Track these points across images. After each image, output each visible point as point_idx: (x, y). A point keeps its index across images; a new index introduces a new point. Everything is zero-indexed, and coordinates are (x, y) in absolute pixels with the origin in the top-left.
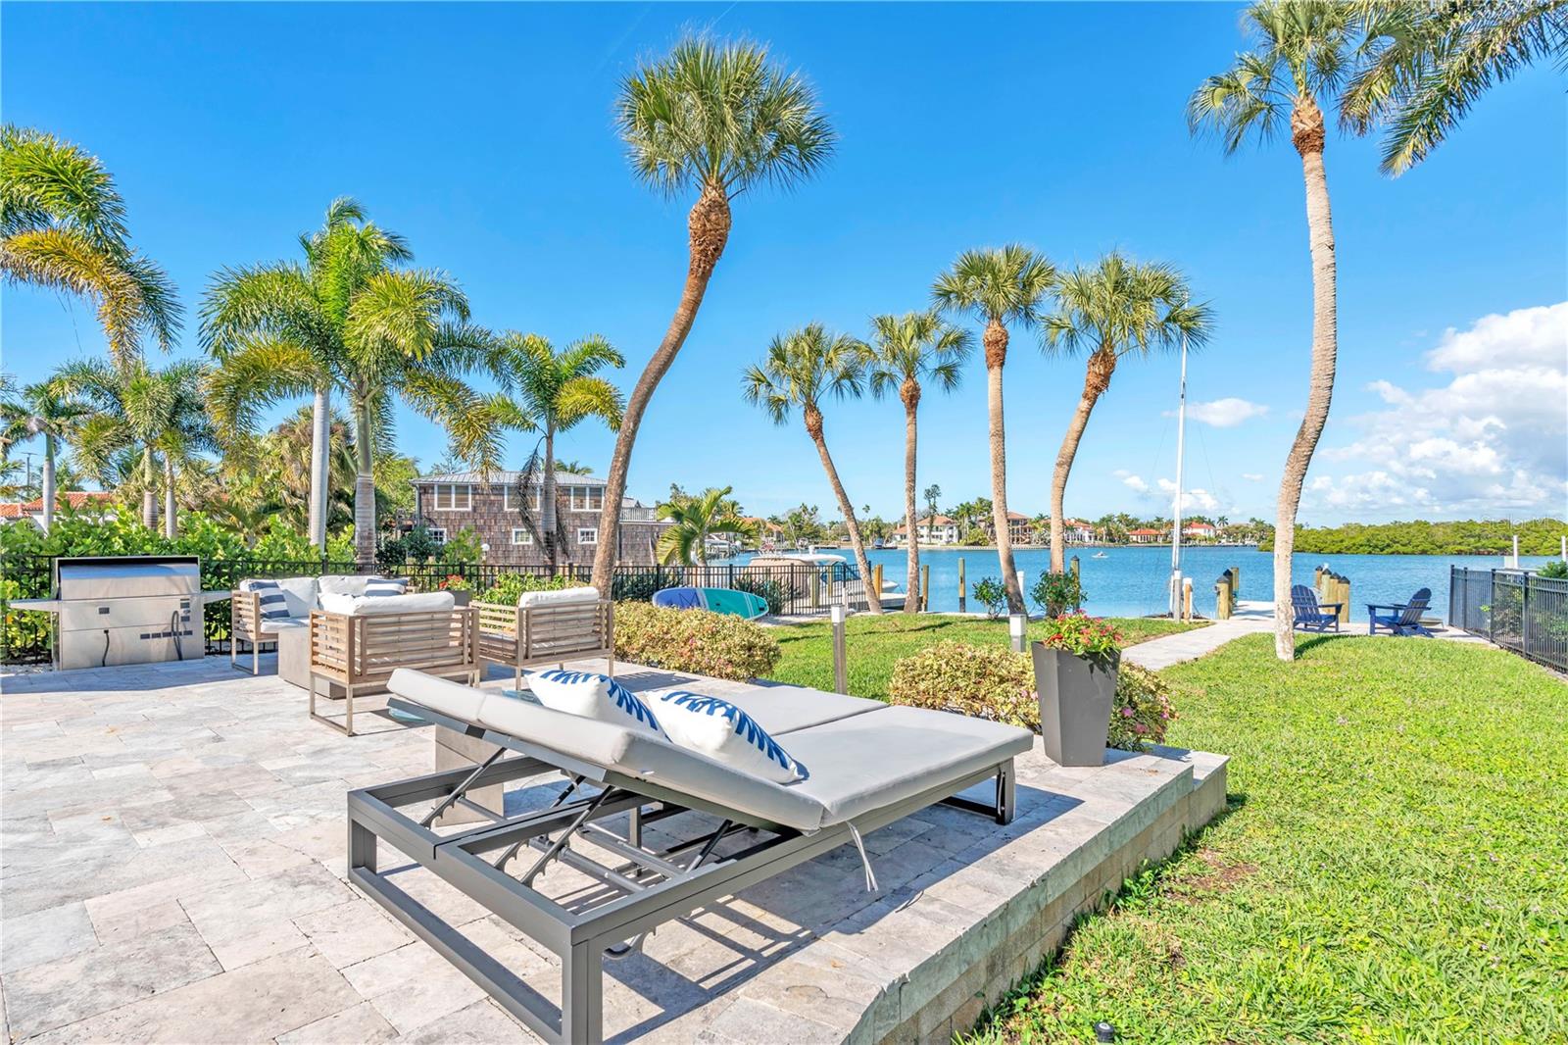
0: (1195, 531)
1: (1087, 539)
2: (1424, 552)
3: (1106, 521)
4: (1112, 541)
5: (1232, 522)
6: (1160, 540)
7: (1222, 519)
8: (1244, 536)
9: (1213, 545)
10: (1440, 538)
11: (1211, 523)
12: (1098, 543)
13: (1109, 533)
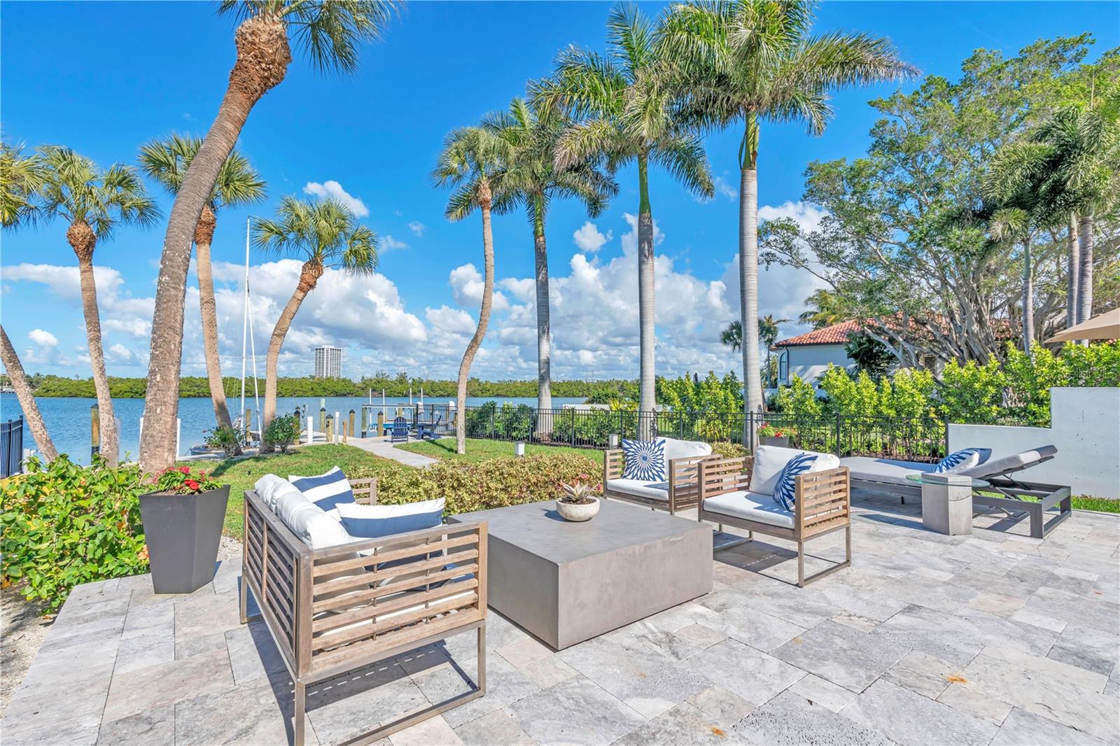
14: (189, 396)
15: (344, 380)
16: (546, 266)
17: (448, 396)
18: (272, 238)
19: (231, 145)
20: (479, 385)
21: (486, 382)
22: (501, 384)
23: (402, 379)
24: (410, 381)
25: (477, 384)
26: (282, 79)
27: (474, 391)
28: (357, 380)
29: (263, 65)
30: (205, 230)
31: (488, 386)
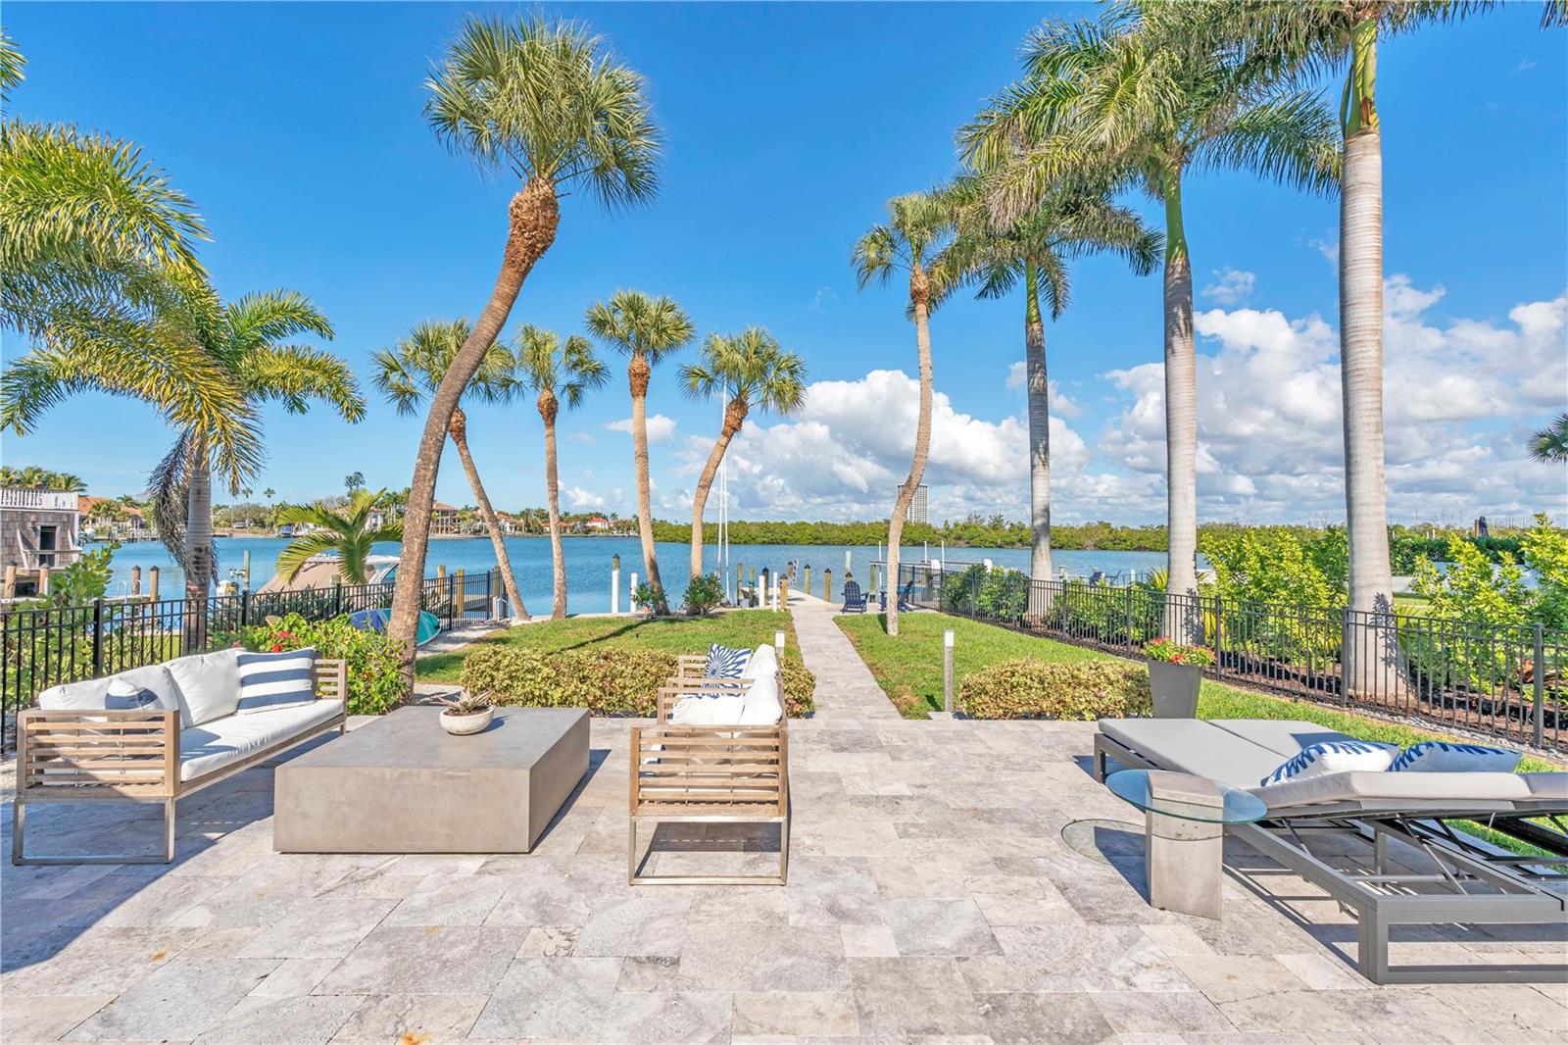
0: (594, 524)
1: (508, 530)
2: (745, 543)
3: (525, 514)
4: (529, 531)
5: (621, 517)
6: (568, 531)
7: (614, 515)
8: (629, 529)
9: (607, 534)
10: (754, 532)
11: (605, 518)
12: (517, 533)
13: (527, 525)
14: (764, 543)
15: (923, 525)
16: (1043, 366)
17: (1061, 548)
18: (701, 383)
19: (498, 322)
20: (1111, 532)
21: (1122, 528)
22: (1146, 531)
23: (997, 525)
24: (1008, 527)
25: (1106, 531)
26: (551, 241)
27: (1101, 541)
28: (939, 525)
29: (526, 235)
30: (639, 382)
31: (1124, 534)
